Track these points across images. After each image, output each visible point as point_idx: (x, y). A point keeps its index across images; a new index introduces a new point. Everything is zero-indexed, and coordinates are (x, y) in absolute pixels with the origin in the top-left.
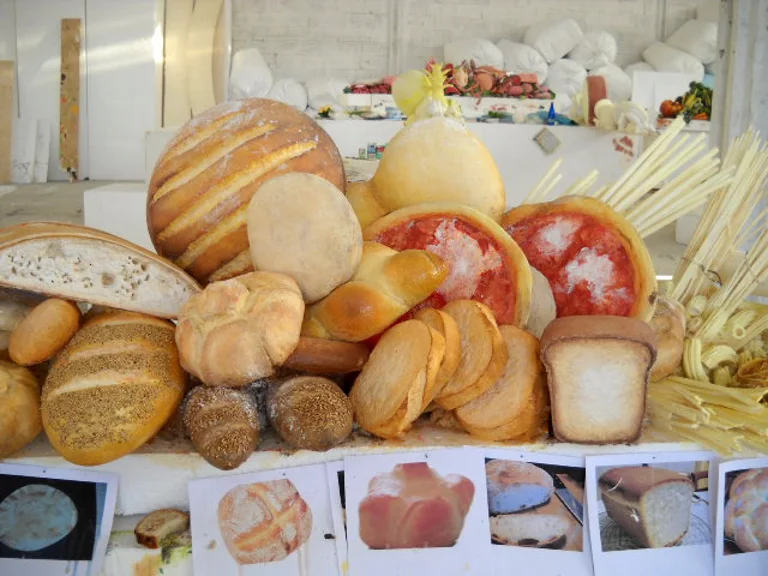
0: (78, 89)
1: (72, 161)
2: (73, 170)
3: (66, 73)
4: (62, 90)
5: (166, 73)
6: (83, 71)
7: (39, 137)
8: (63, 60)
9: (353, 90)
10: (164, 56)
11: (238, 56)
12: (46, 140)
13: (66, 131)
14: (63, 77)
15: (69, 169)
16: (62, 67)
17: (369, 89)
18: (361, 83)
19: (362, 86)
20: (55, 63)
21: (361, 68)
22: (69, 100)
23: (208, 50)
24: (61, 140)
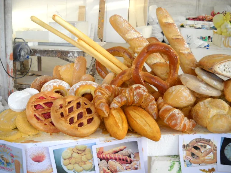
0: (104, 15)
1: (101, 36)
2: (101, 39)
3: (100, 10)
4: (99, 15)
5: (130, 11)
6: (105, 10)
7: (92, 28)
8: (100, 6)
9: (189, 19)
10: (129, 6)
11: (151, 7)
12: (93, 30)
13: (100, 27)
14: (100, 11)
15: (100, 39)
16: (100, 8)
17: (194, 19)
18: (191, 17)
19: (192, 18)
20: (97, 7)
21: (188, 13)
22: (101, 18)
23: (143, 5)
24: (98, 30)
